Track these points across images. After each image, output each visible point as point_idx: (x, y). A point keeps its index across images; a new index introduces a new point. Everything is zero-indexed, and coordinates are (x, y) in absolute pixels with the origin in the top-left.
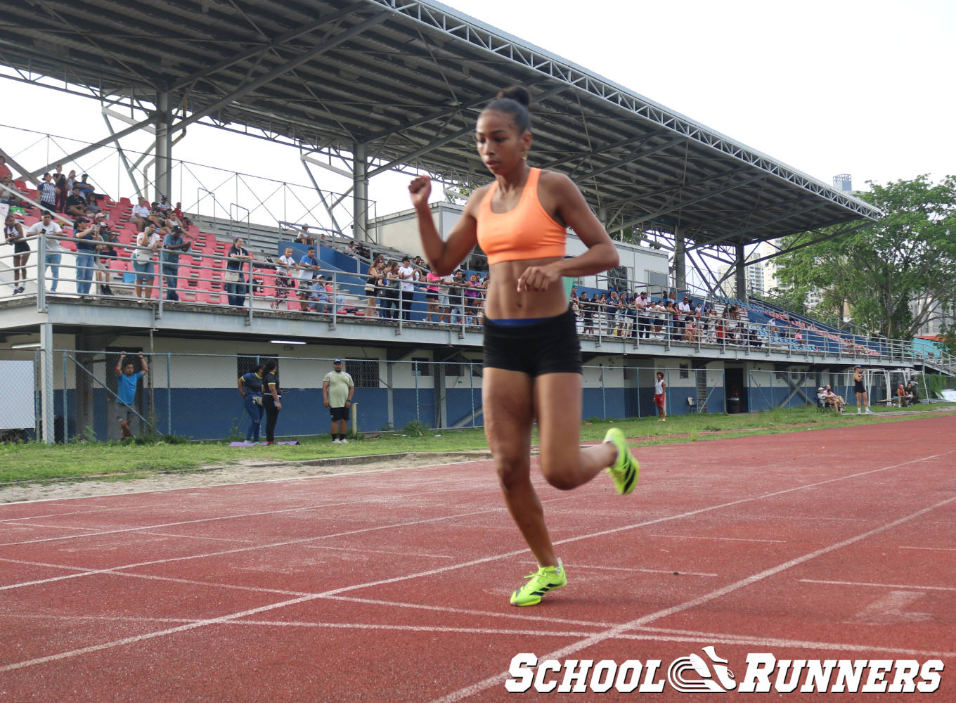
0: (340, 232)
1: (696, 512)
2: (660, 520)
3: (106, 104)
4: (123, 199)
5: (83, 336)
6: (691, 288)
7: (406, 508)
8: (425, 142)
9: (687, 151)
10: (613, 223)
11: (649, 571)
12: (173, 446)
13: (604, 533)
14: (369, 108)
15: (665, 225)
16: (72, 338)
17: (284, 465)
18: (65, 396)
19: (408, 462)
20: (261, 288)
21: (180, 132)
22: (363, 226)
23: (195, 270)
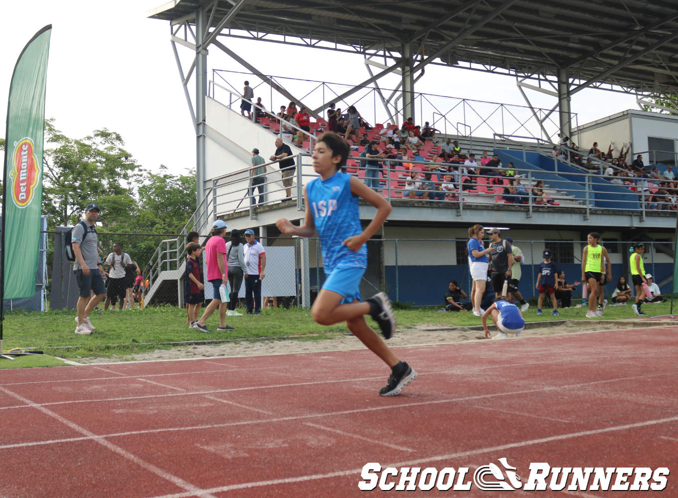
3: (368, 56)
4: (378, 125)
8: (616, 62)
14: (567, 39)
18: (318, 273)
21: (420, 72)
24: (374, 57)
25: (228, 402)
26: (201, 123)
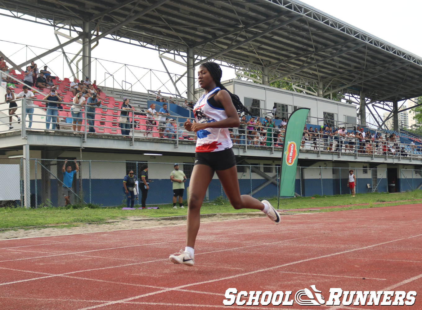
0: (180, 96)
1: (374, 246)
2: (354, 250)
3: (56, 29)
4: (66, 79)
5: (45, 151)
6: (369, 125)
7: (217, 243)
8: (226, 47)
9: (366, 51)
10: (327, 90)
11: (349, 277)
12: (92, 210)
13: (324, 256)
14: (195, 29)
15: (354, 90)
16: (39, 152)
17: (151, 219)
18: (36, 183)
19: (217, 218)
20: (139, 125)
21: (95, 43)
22: (192, 92)
23: (104, 116)
24: (61, 29)
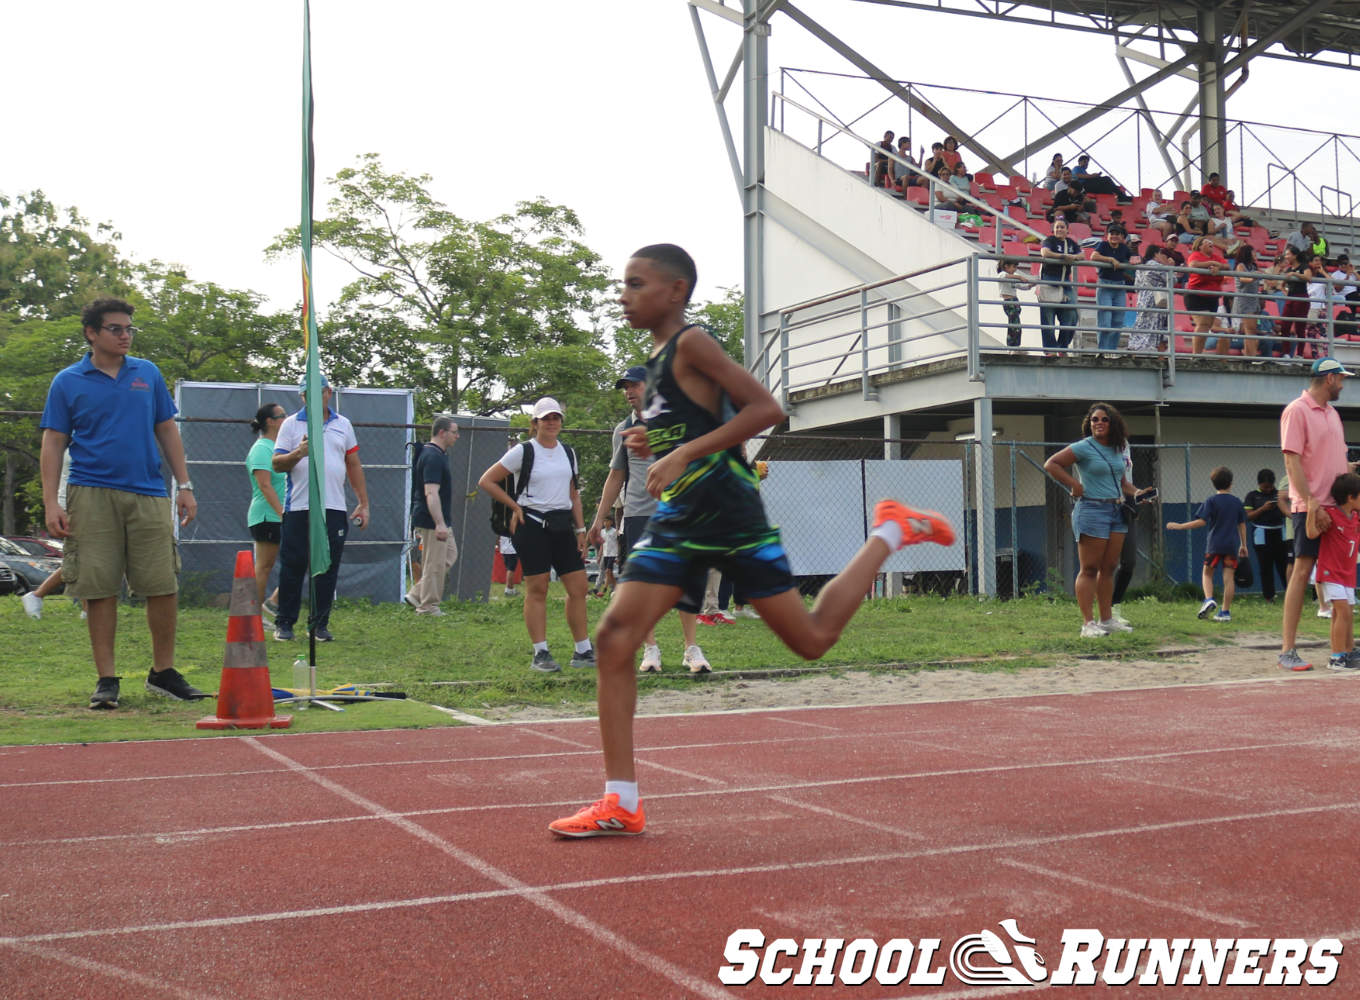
3: (1122, 40)
5: (1056, 418)
16: (1038, 421)
18: (1013, 519)
24: (1136, 40)
25: (823, 810)
26: (754, 187)
